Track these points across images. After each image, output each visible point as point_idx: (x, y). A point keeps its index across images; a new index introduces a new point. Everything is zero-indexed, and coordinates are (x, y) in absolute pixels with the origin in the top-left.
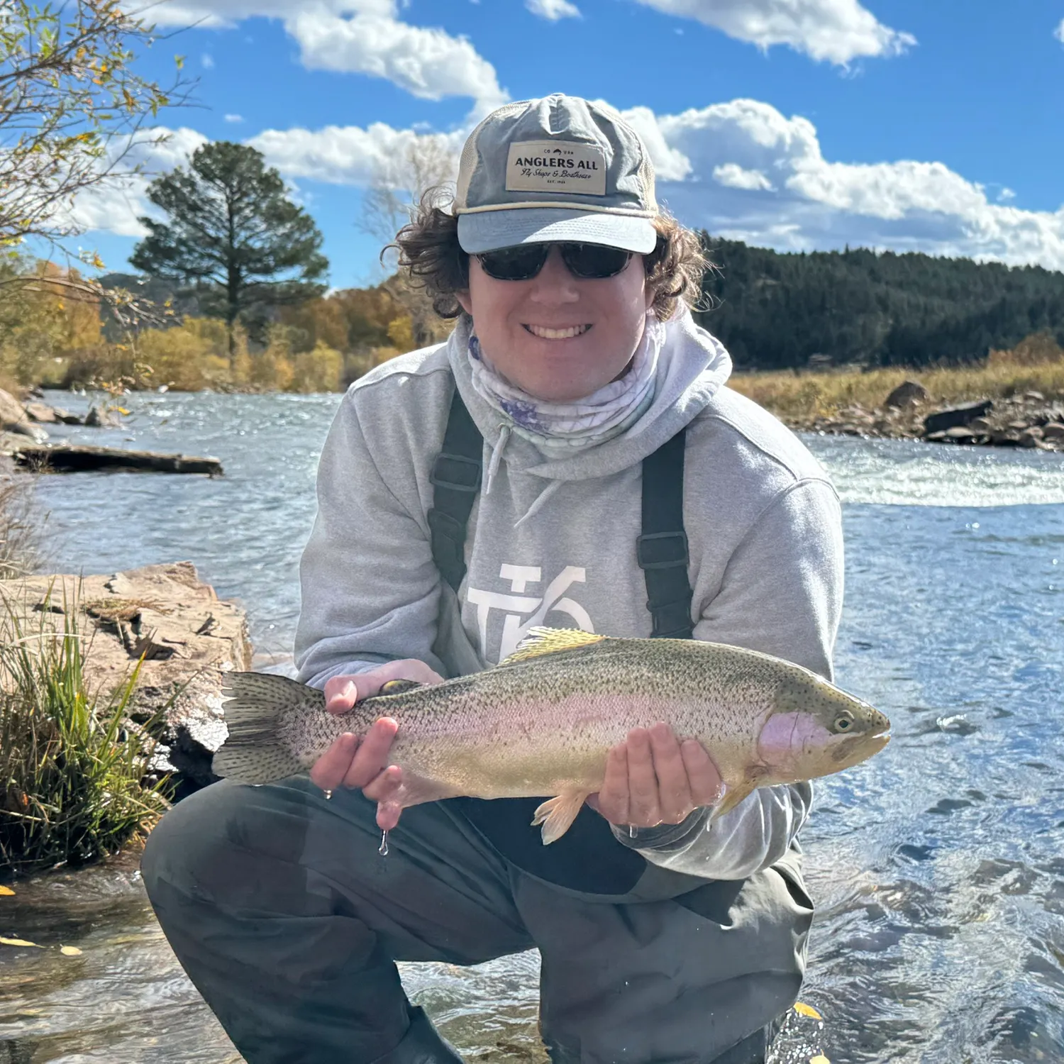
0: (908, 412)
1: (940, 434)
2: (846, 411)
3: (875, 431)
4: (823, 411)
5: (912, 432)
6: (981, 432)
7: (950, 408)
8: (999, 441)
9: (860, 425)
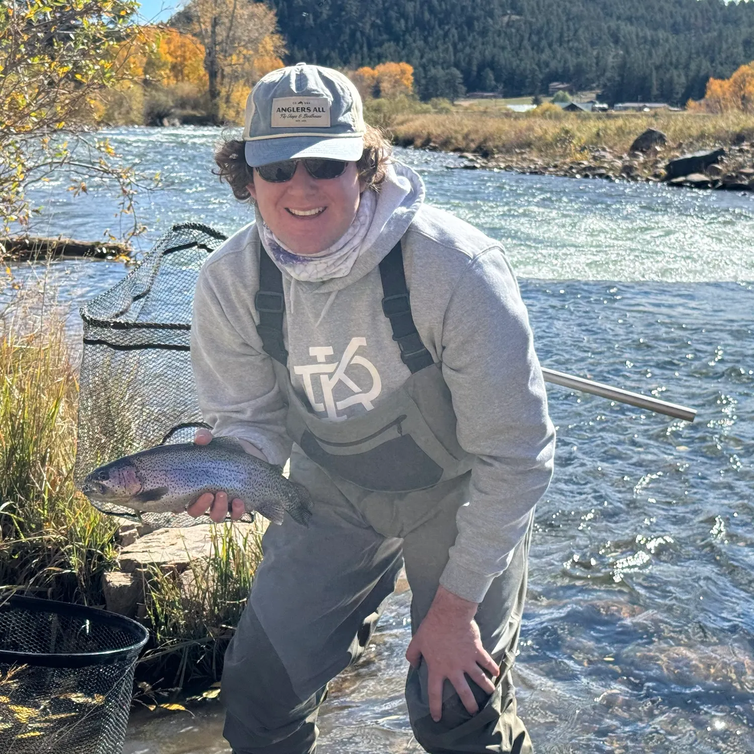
0: (652, 158)
1: (681, 179)
2: (597, 154)
3: (624, 175)
4: (578, 156)
5: (656, 176)
6: (716, 178)
7: (689, 156)
8: (730, 185)
9: (611, 169)
